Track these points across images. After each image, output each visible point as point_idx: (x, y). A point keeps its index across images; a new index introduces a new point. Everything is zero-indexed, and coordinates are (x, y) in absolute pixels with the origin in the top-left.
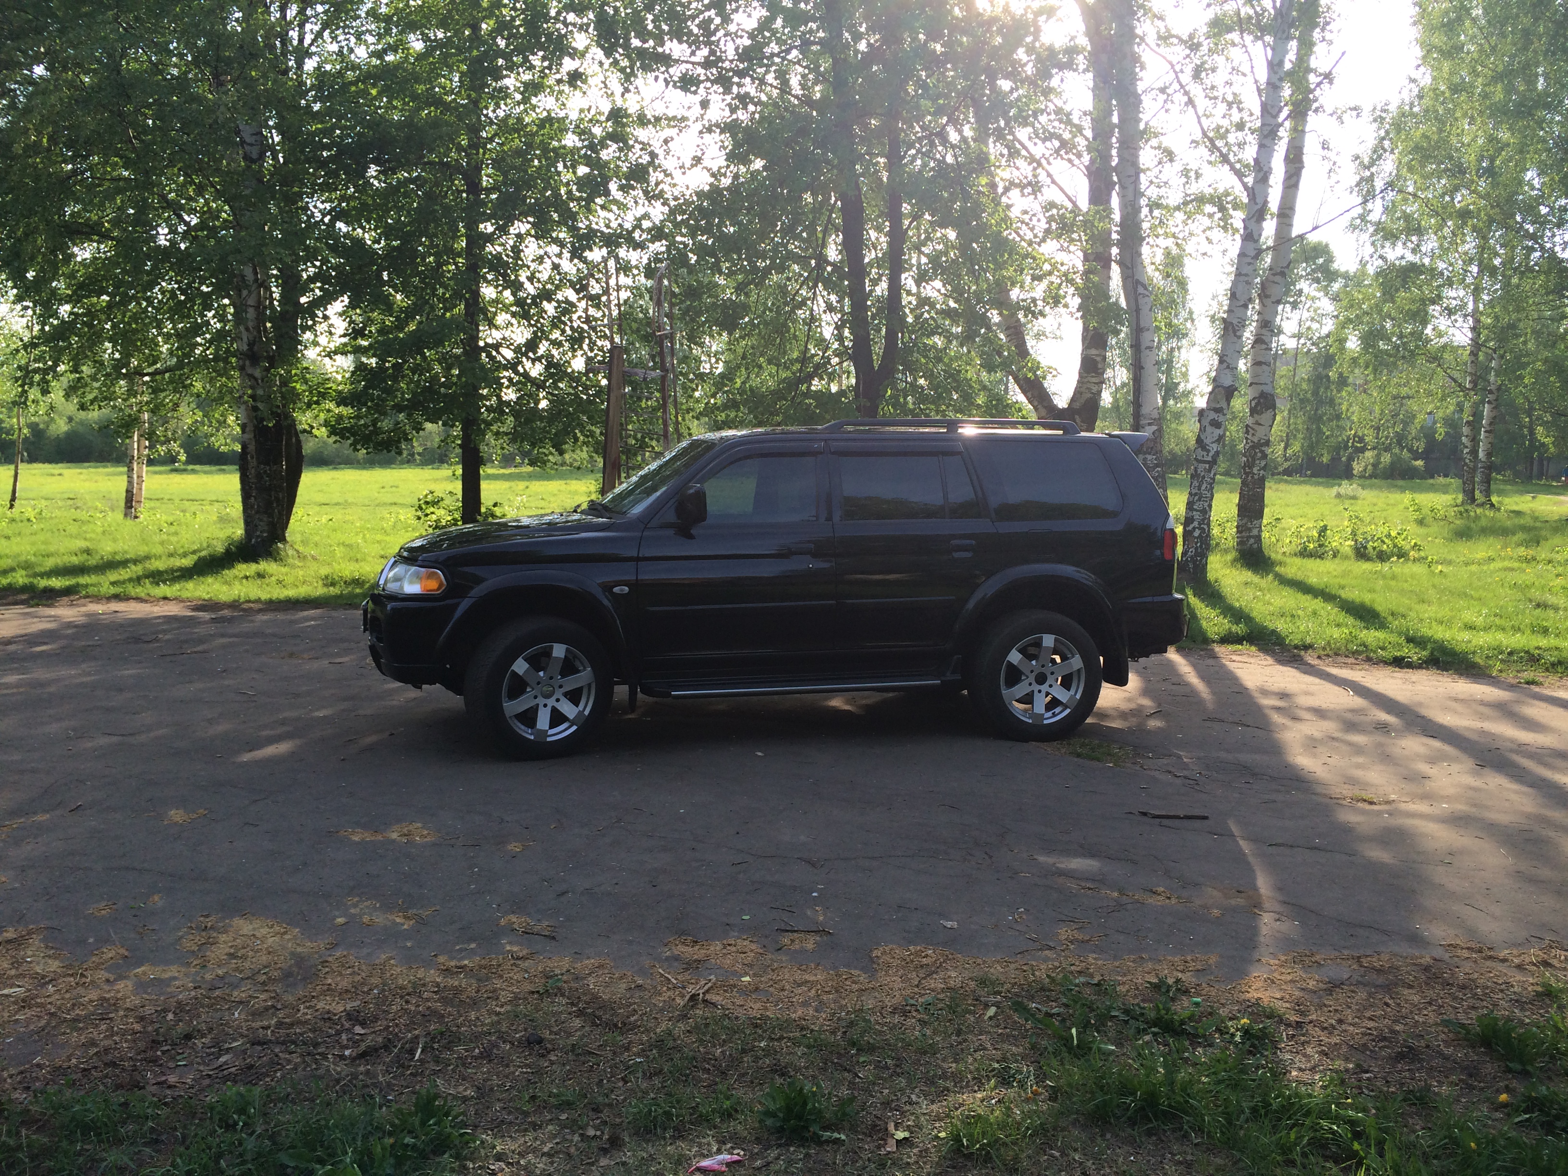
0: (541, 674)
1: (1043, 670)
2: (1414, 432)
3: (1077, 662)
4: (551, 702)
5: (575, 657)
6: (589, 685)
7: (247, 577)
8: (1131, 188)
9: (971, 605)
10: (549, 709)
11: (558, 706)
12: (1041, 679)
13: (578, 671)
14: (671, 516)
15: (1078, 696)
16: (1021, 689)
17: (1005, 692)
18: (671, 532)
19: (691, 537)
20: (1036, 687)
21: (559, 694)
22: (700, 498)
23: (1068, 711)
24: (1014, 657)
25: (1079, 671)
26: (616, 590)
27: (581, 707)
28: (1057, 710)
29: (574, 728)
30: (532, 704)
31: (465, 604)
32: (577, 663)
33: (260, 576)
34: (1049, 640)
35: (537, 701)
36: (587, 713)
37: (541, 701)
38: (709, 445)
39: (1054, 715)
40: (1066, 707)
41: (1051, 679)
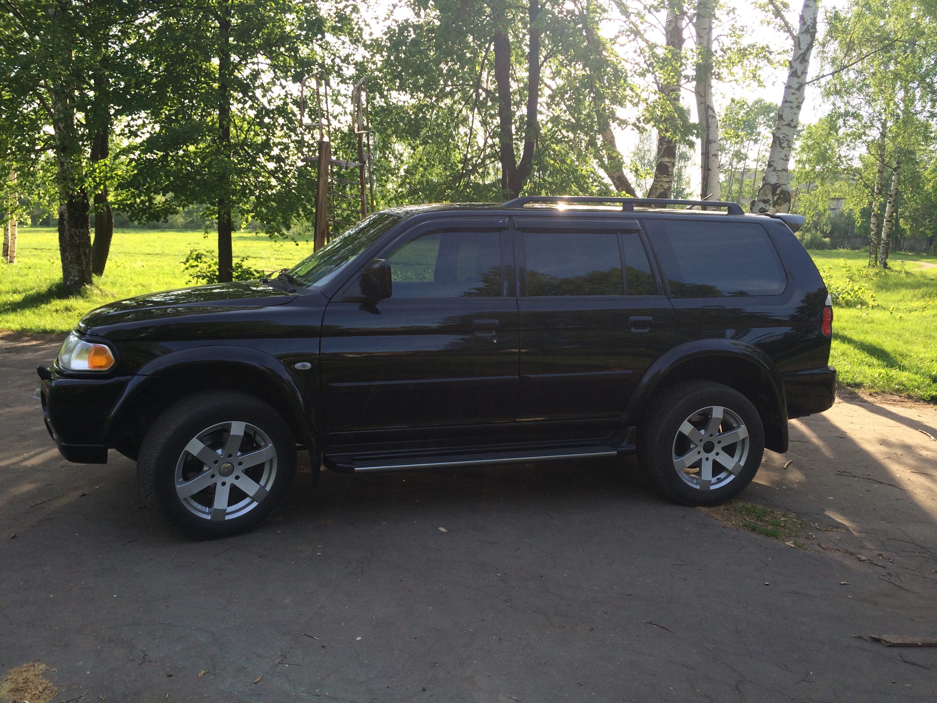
0: (219, 451)
1: (711, 439)
2: (824, 220)
3: (742, 432)
4: (230, 480)
5: (255, 433)
6: (271, 461)
7: (57, 311)
8: (706, 38)
9: (646, 379)
10: (227, 488)
11: (237, 483)
12: (709, 448)
13: (259, 447)
14: (356, 291)
15: (742, 463)
16: (690, 458)
17: (676, 461)
18: (356, 307)
19: (376, 312)
20: (704, 455)
21: (239, 470)
22: (385, 271)
23: (732, 477)
24: (686, 428)
25: (743, 440)
26: (298, 366)
27: (262, 482)
28: (722, 475)
29: (255, 504)
30: (210, 482)
31: (133, 382)
32: (258, 438)
33: (67, 309)
34: (718, 412)
35: (214, 480)
36: (268, 488)
37: (219, 480)
38: (396, 219)
39: (720, 480)
40: (730, 473)
41: (718, 448)
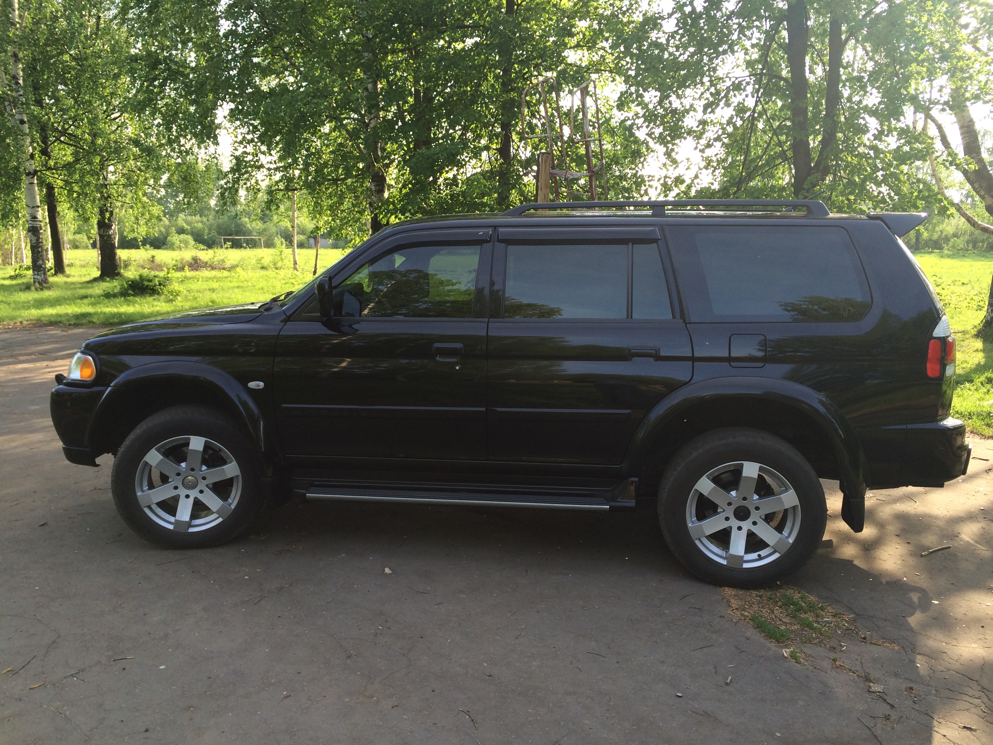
1: (745, 503)
3: (790, 498)
6: (237, 478)
9: (650, 421)
10: (191, 501)
11: (201, 497)
12: (741, 514)
14: (315, 309)
15: (792, 540)
16: (713, 524)
17: (693, 525)
18: (317, 326)
21: (202, 485)
23: (776, 556)
24: (704, 485)
25: (793, 509)
28: (761, 552)
29: (220, 520)
30: (172, 493)
31: (107, 393)
34: (751, 469)
35: (176, 492)
36: (233, 505)
37: (182, 492)
39: (758, 559)
40: (773, 550)
41: (755, 516)
